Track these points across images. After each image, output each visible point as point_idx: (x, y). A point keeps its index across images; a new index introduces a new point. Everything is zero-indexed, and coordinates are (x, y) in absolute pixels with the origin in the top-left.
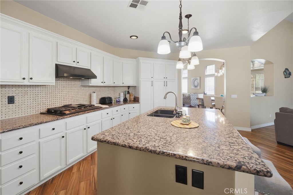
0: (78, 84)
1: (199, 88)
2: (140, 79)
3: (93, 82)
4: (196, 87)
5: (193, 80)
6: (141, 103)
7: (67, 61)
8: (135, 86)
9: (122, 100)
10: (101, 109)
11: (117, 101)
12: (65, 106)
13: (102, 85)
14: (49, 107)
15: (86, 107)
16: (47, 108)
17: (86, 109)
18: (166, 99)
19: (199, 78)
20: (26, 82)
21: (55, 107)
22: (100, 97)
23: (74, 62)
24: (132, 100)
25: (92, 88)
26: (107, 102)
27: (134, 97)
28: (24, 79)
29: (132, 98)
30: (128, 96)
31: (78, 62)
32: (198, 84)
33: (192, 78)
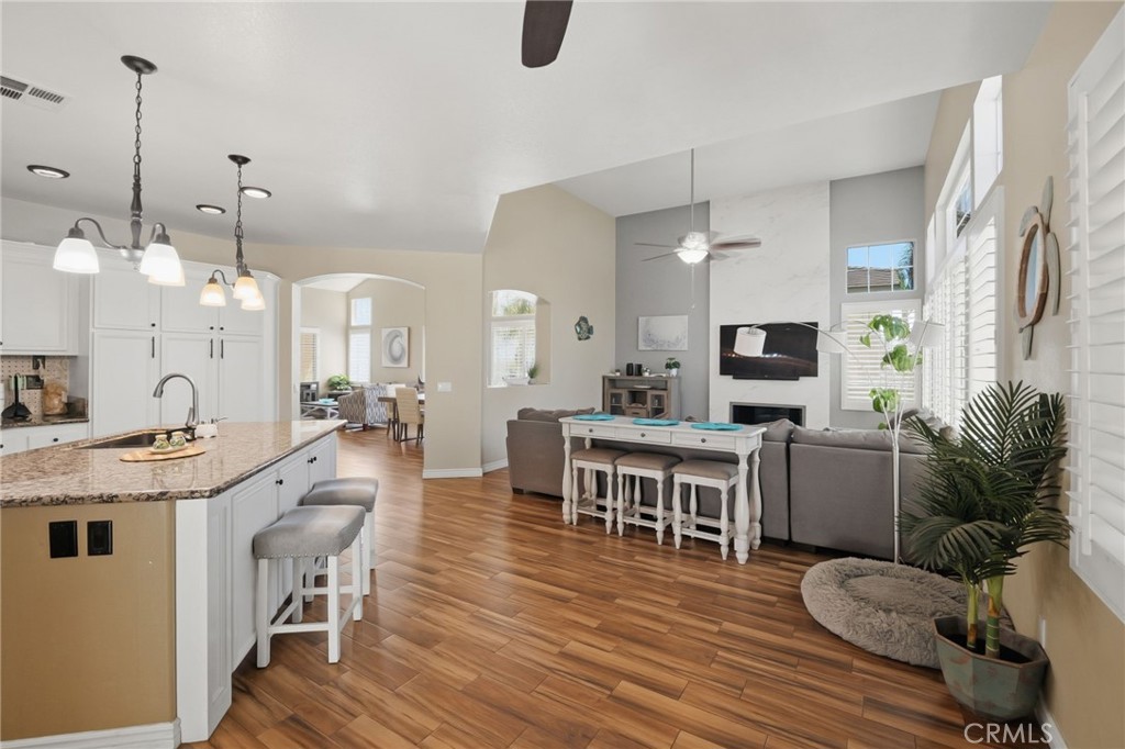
1: (405, 363)
2: (91, 330)
4: (396, 360)
5: (388, 335)
6: (95, 422)
8: (75, 357)
18: (160, 396)
19: (405, 331)
24: (57, 412)
27: (64, 400)
29: (57, 403)
30: (30, 398)
32: (403, 349)
33: (383, 330)
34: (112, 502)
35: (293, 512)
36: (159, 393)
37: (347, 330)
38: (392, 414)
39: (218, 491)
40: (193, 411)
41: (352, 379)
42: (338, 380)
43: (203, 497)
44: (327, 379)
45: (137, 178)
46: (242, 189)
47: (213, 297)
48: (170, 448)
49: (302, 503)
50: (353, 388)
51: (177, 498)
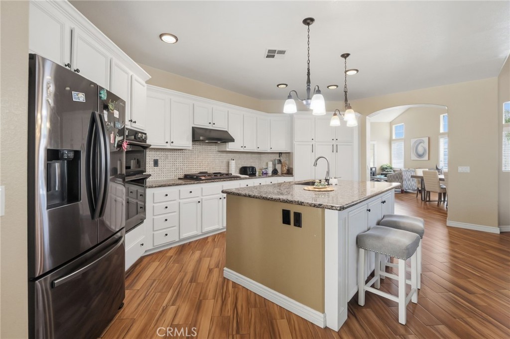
0: (215, 149)
1: (426, 158)
2: (294, 142)
3: (230, 146)
4: (420, 156)
5: (415, 142)
6: (295, 177)
7: (203, 123)
8: (290, 153)
9: (270, 171)
10: (239, 178)
11: (263, 173)
12: (201, 173)
13: (242, 150)
14: (186, 173)
15: (222, 175)
16: (184, 174)
17: (222, 177)
18: (316, 166)
19: (426, 140)
20: (168, 146)
21: (191, 173)
22: (241, 166)
23: (210, 123)
24: (285, 172)
25: (230, 155)
26: (249, 173)
27: (287, 168)
28: (167, 142)
29: (285, 169)
30: (278, 167)
31: (214, 124)
32: (425, 150)
33: (412, 140)
34: (302, 205)
35: (374, 228)
36: (315, 164)
37: (390, 141)
38: (420, 185)
39: (342, 208)
40: (328, 173)
41: (393, 166)
42: (386, 166)
43: (337, 209)
44: (380, 166)
45: (309, 70)
46: (346, 72)
47: (335, 122)
48: (321, 187)
49: (378, 224)
50: (394, 171)
51: (326, 208)
